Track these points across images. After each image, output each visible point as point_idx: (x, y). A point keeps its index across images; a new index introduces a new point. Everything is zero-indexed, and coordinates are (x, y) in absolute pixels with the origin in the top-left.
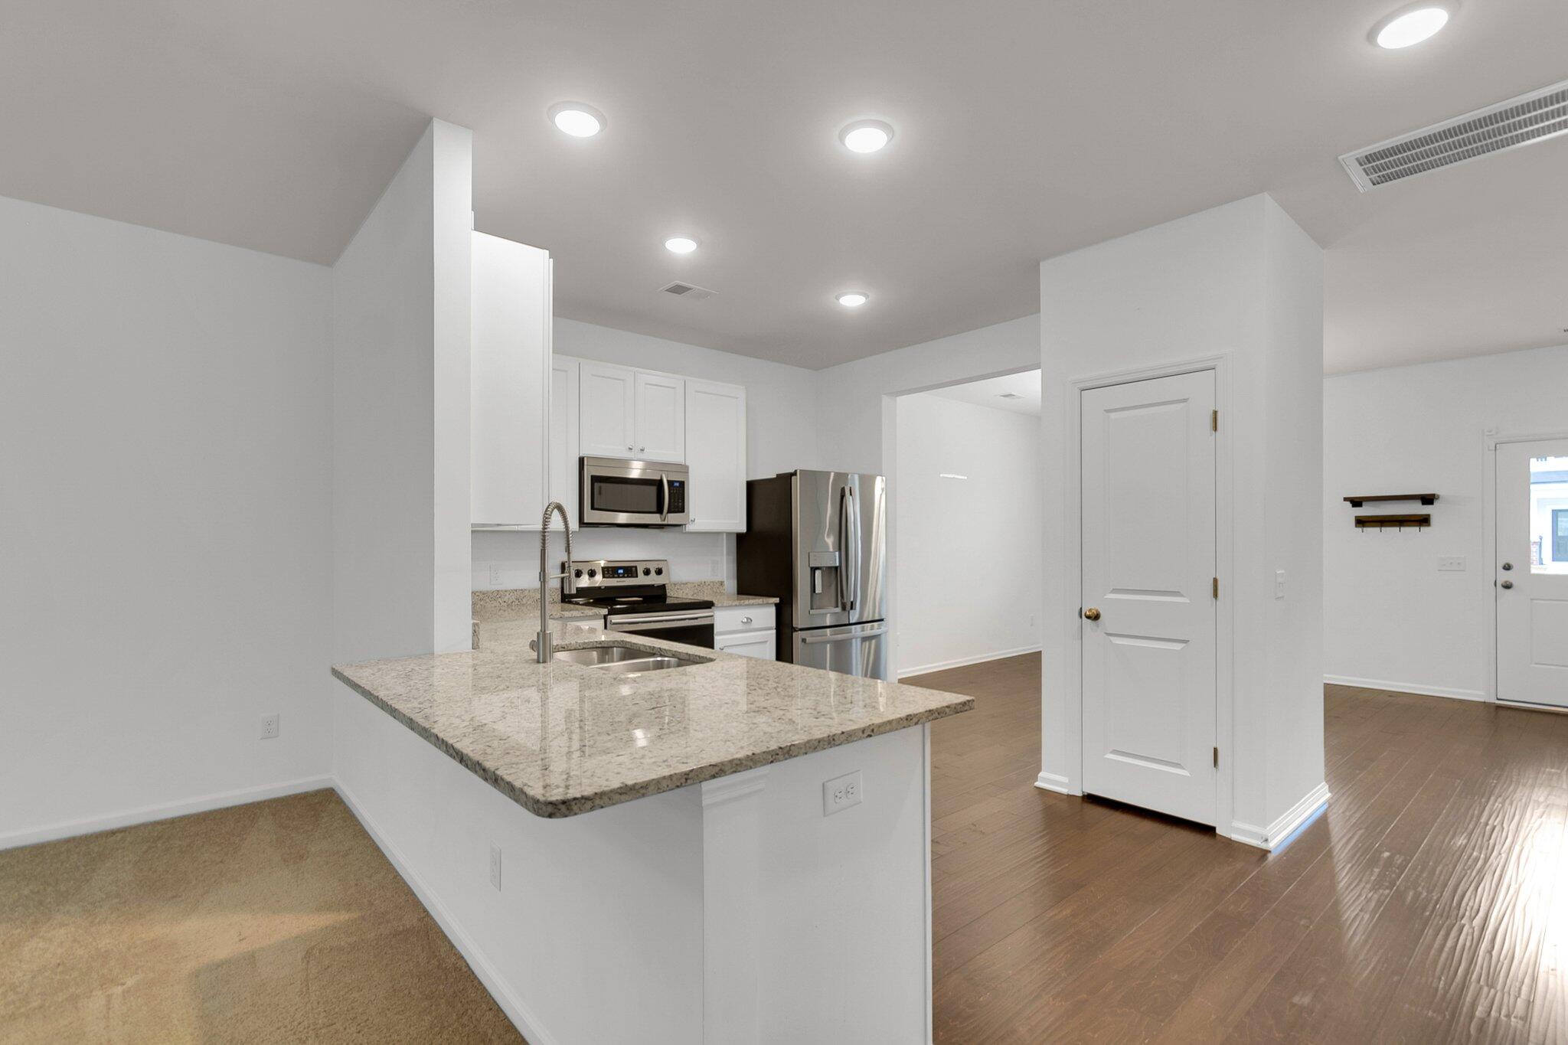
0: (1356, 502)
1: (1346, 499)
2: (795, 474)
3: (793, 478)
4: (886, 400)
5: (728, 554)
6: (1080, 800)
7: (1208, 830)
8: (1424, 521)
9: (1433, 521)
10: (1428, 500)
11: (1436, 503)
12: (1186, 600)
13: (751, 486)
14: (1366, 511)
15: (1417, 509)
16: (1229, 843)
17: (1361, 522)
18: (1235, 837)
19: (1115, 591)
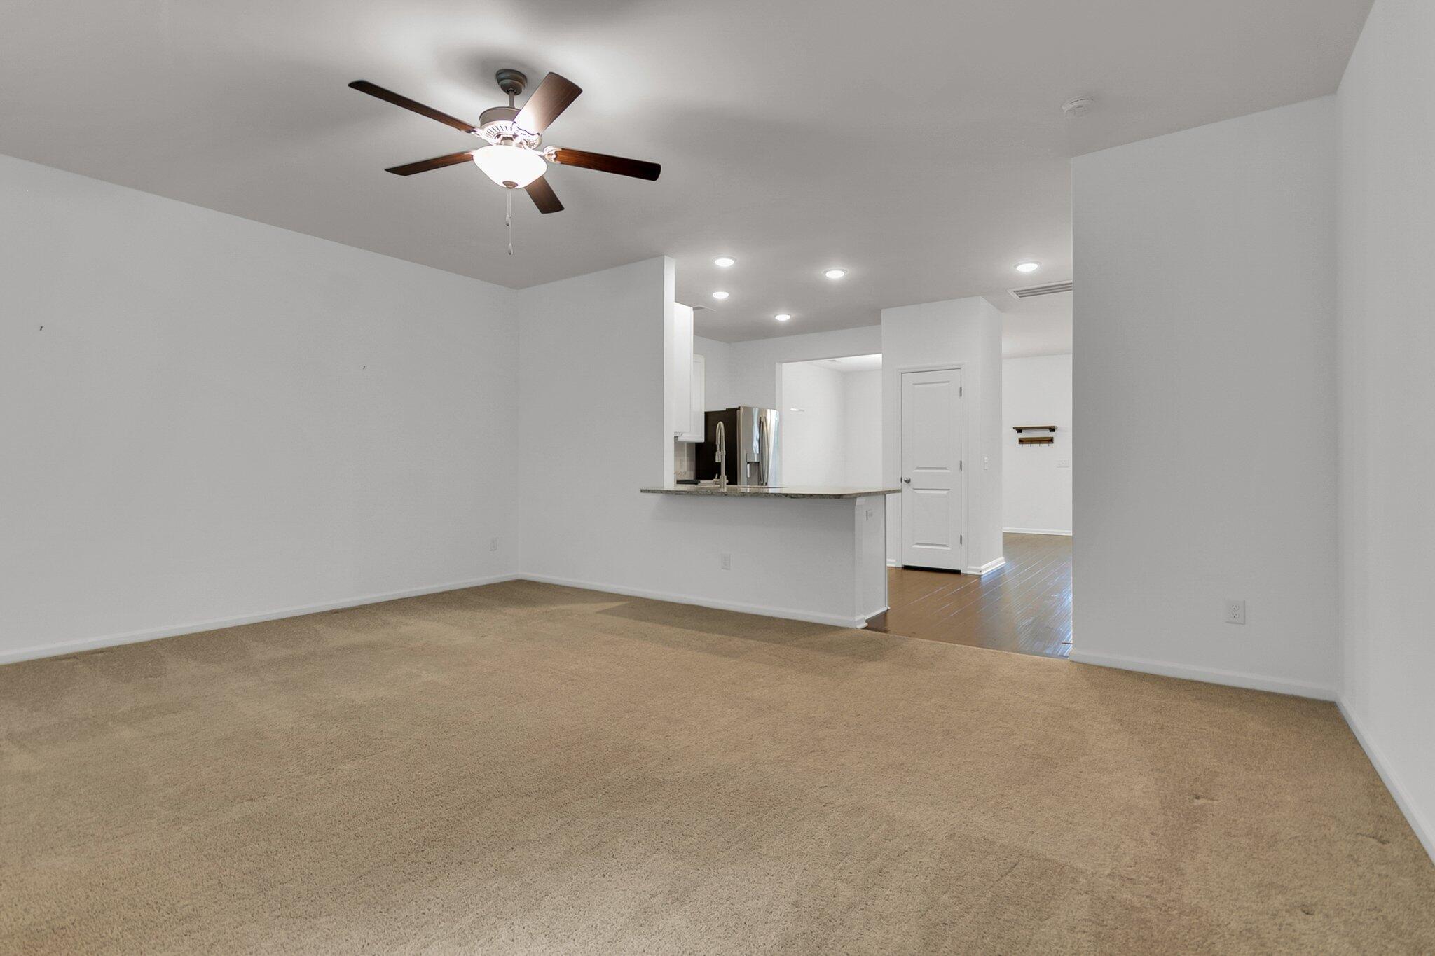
0: (1019, 430)
1: (1014, 428)
2: (739, 408)
3: (738, 411)
4: (777, 365)
5: (687, 456)
6: (900, 569)
7: (957, 572)
8: (1050, 440)
9: (1055, 440)
10: (1052, 429)
11: (1056, 431)
12: (948, 471)
13: (707, 414)
14: (1024, 435)
15: (1047, 434)
16: (966, 575)
17: (1022, 441)
18: (969, 572)
19: (918, 468)
